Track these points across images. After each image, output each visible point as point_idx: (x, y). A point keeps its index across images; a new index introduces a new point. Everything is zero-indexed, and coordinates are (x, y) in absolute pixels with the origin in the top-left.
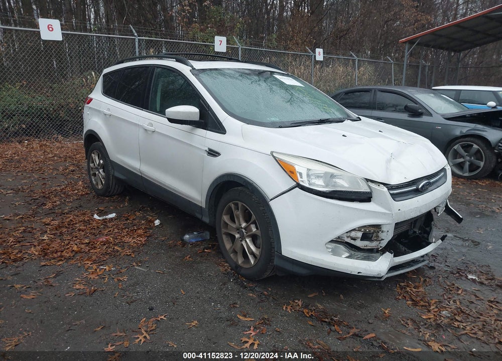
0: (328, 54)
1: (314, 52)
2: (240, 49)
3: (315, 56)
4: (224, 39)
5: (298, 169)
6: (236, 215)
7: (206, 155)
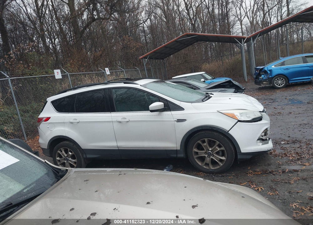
0: (111, 70)
1: (105, 71)
2: (69, 75)
3: (106, 72)
4: (59, 71)
5: (236, 114)
6: (204, 146)
7: (176, 122)
